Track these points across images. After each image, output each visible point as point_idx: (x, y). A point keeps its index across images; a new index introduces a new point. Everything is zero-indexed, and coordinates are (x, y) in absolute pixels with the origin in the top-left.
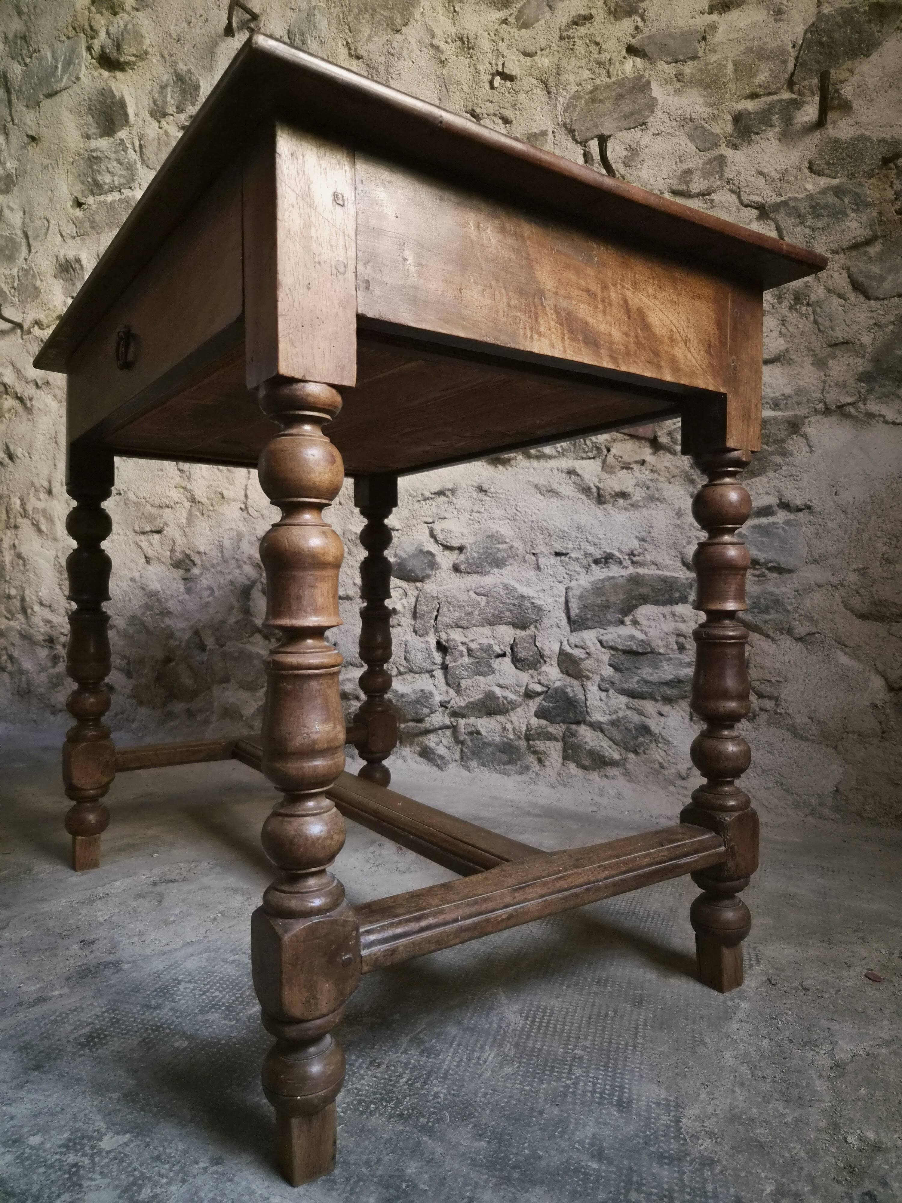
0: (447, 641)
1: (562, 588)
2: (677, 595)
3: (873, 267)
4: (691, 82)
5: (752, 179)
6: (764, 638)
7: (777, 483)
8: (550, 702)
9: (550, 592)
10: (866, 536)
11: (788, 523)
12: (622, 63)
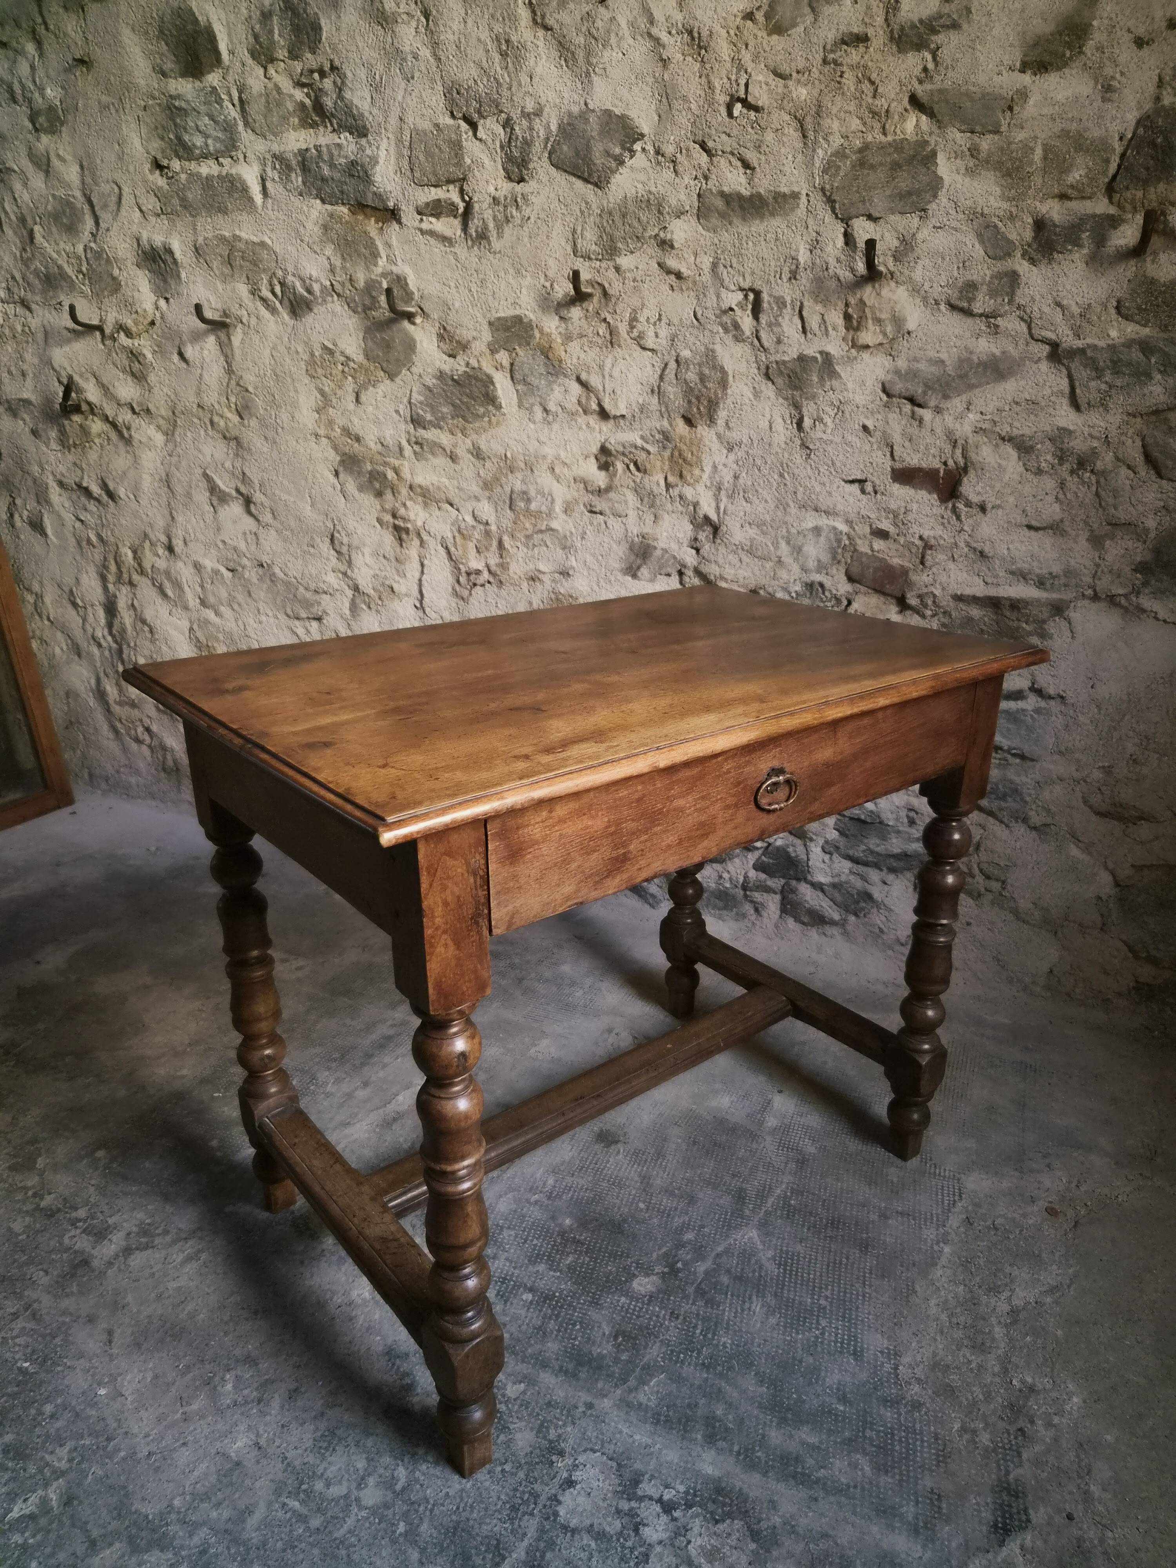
3: (1171, 441)
4: (987, 162)
5: (1047, 310)
8: (770, 859)
11: (1038, 711)
12: (903, 118)
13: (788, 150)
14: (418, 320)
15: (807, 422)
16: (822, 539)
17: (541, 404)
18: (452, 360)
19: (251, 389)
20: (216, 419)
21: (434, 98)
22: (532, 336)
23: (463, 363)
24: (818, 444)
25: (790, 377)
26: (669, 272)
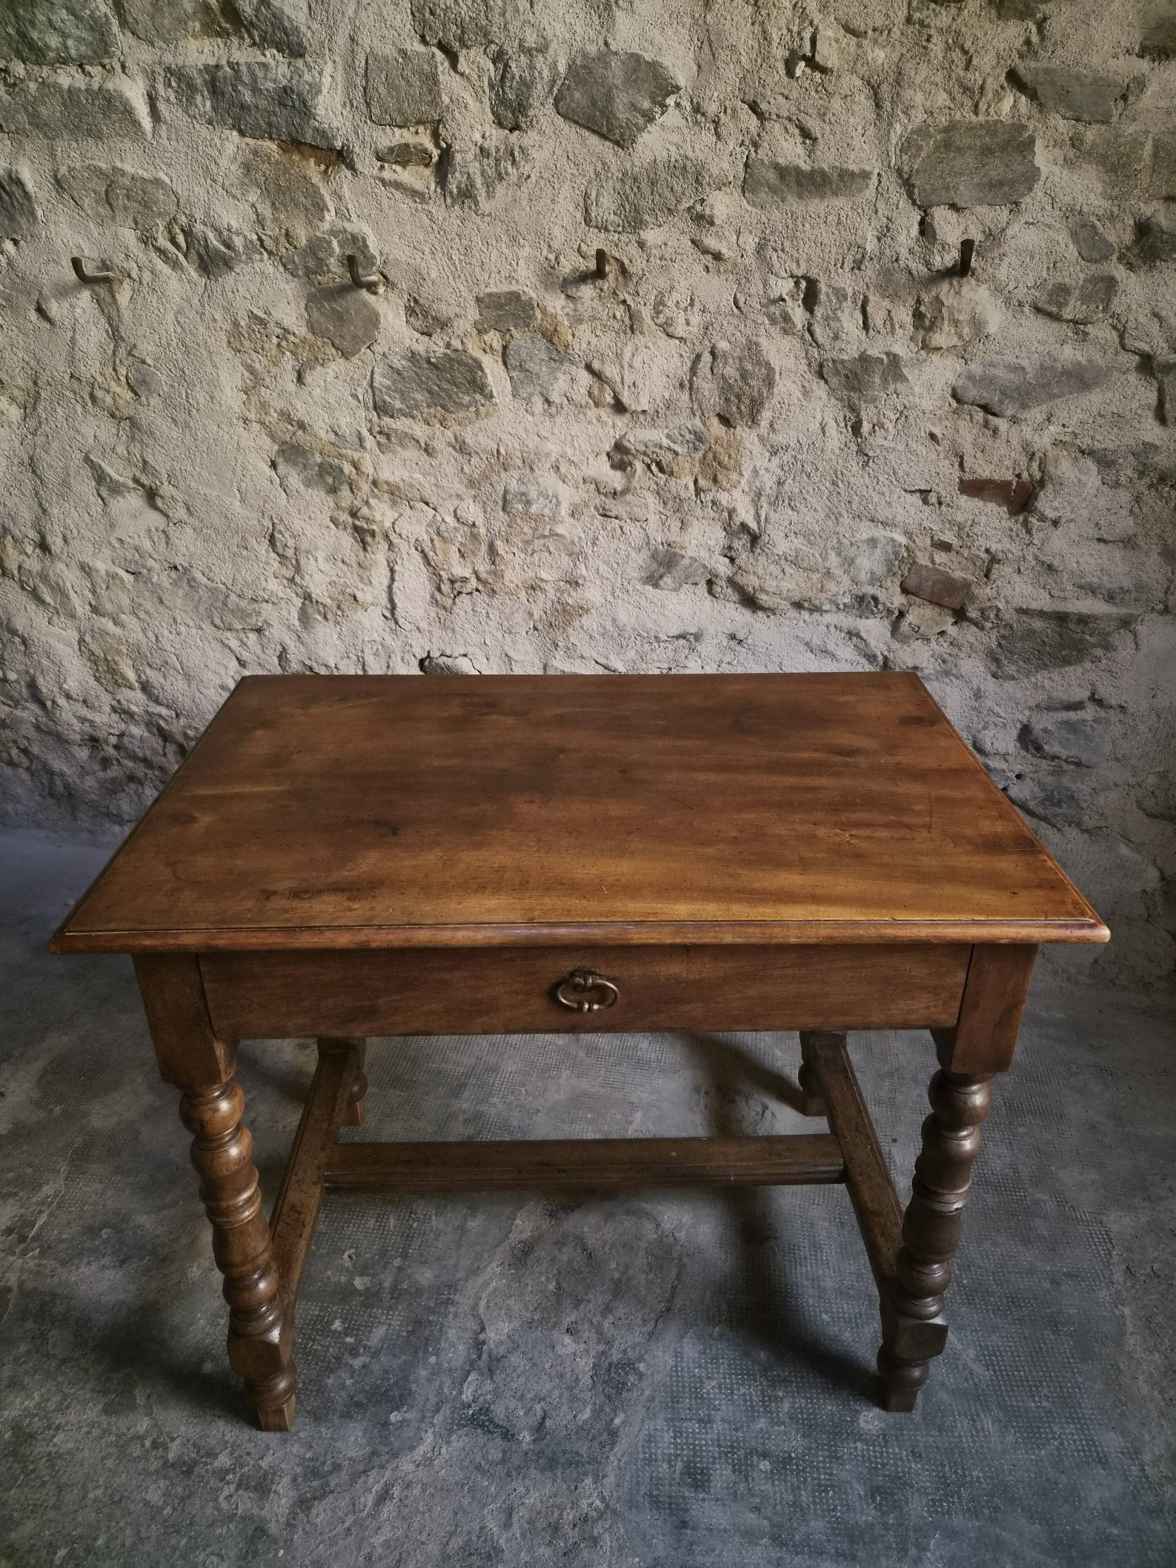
4: (1090, 155)
5: (1143, 319)
6: (1050, 827)
12: (998, 97)
13: (857, 120)
14: (381, 289)
15: (866, 428)
16: (878, 551)
17: (542, 395)
18: (426, 338)
19: (148, 361)
20: (99, 394)
21: (398, 17)
22: (532, 317)
23: (442, 344)
24: (878, 451)
25: (847, 377)
26: (705, 251)
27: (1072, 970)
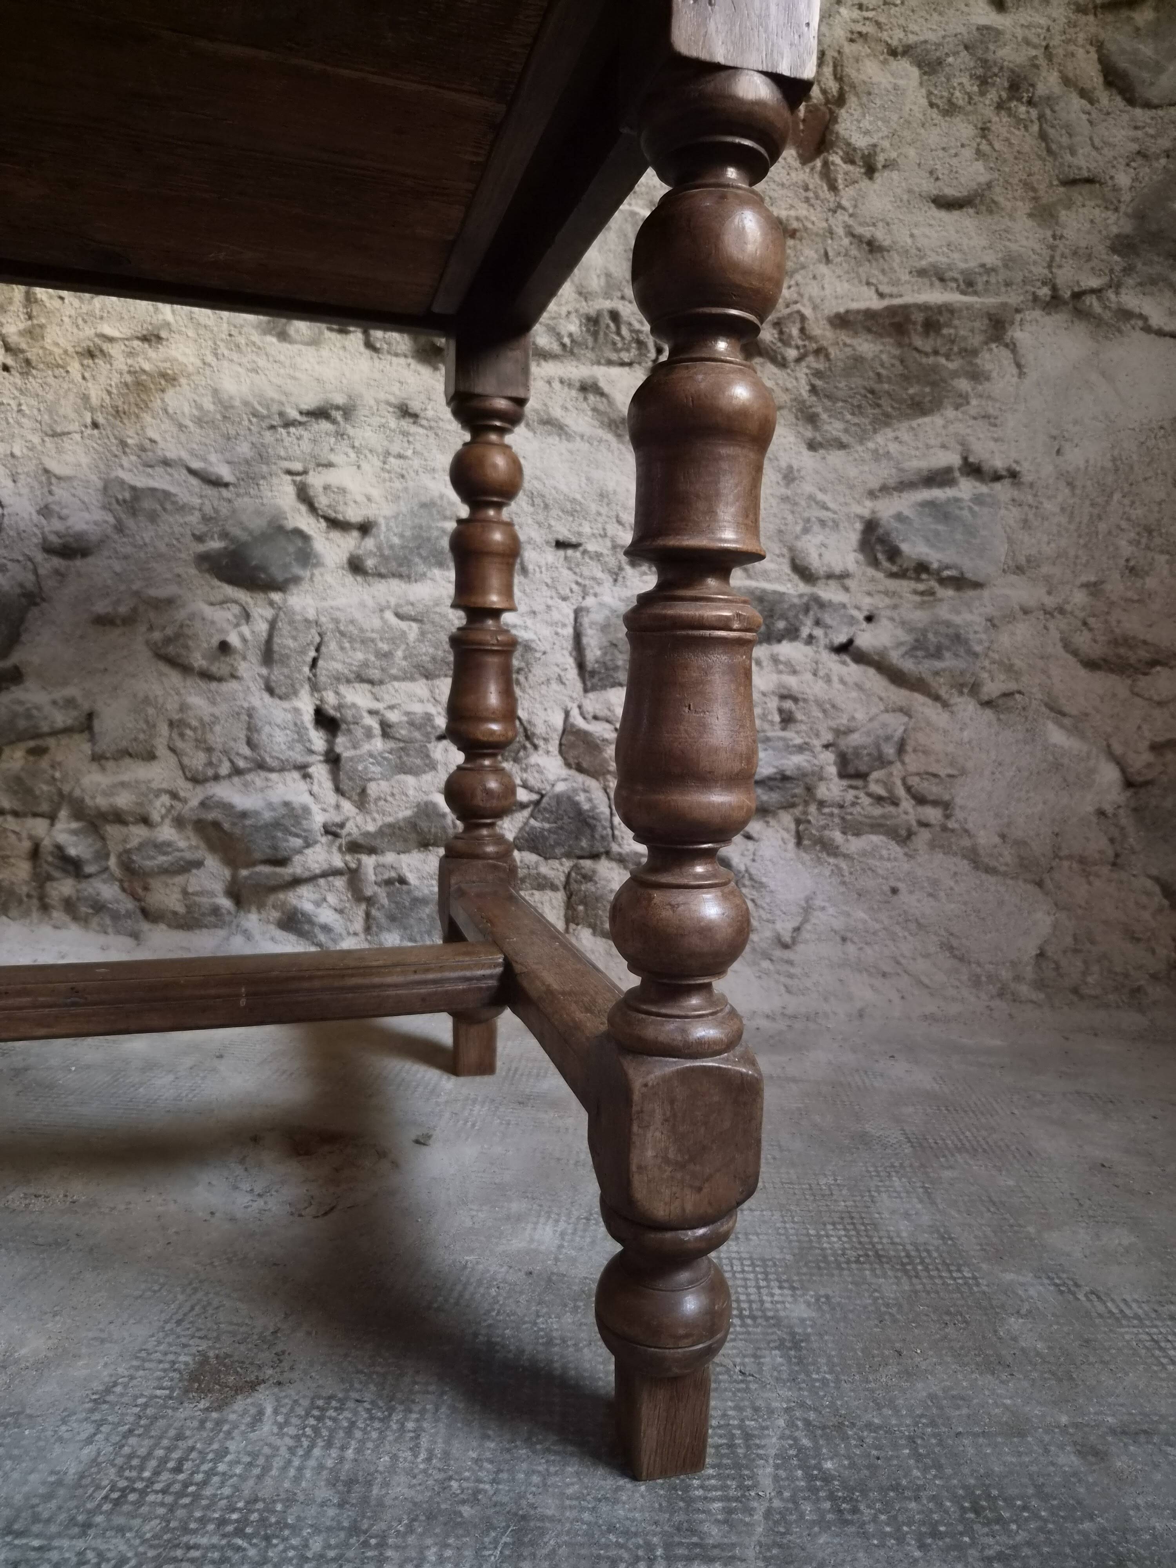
0: (340, 707)
1: (566, 611)
2: (781, 625)
3: (1141, 46)
6: (929, 702)
7: (959, 428)
8: (545, 819)
9: (546, 617)
10: (1102, 527)
11: (978, 499)
27: (1005, 974)
